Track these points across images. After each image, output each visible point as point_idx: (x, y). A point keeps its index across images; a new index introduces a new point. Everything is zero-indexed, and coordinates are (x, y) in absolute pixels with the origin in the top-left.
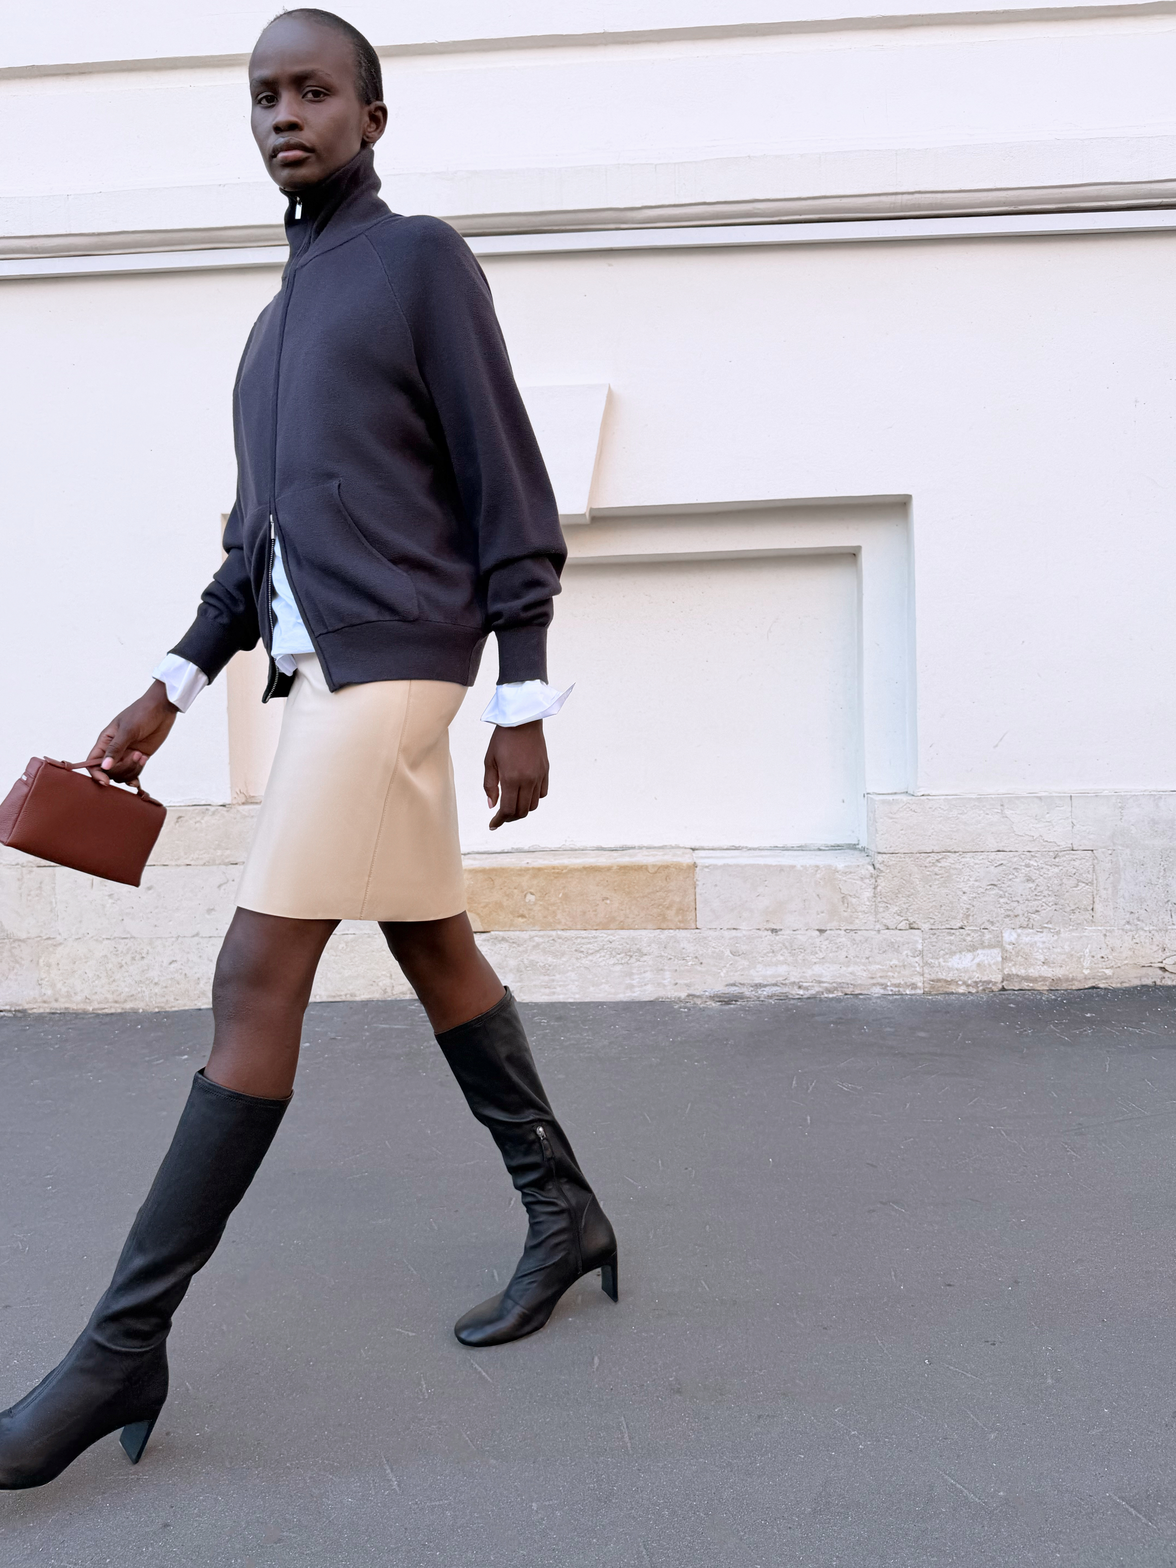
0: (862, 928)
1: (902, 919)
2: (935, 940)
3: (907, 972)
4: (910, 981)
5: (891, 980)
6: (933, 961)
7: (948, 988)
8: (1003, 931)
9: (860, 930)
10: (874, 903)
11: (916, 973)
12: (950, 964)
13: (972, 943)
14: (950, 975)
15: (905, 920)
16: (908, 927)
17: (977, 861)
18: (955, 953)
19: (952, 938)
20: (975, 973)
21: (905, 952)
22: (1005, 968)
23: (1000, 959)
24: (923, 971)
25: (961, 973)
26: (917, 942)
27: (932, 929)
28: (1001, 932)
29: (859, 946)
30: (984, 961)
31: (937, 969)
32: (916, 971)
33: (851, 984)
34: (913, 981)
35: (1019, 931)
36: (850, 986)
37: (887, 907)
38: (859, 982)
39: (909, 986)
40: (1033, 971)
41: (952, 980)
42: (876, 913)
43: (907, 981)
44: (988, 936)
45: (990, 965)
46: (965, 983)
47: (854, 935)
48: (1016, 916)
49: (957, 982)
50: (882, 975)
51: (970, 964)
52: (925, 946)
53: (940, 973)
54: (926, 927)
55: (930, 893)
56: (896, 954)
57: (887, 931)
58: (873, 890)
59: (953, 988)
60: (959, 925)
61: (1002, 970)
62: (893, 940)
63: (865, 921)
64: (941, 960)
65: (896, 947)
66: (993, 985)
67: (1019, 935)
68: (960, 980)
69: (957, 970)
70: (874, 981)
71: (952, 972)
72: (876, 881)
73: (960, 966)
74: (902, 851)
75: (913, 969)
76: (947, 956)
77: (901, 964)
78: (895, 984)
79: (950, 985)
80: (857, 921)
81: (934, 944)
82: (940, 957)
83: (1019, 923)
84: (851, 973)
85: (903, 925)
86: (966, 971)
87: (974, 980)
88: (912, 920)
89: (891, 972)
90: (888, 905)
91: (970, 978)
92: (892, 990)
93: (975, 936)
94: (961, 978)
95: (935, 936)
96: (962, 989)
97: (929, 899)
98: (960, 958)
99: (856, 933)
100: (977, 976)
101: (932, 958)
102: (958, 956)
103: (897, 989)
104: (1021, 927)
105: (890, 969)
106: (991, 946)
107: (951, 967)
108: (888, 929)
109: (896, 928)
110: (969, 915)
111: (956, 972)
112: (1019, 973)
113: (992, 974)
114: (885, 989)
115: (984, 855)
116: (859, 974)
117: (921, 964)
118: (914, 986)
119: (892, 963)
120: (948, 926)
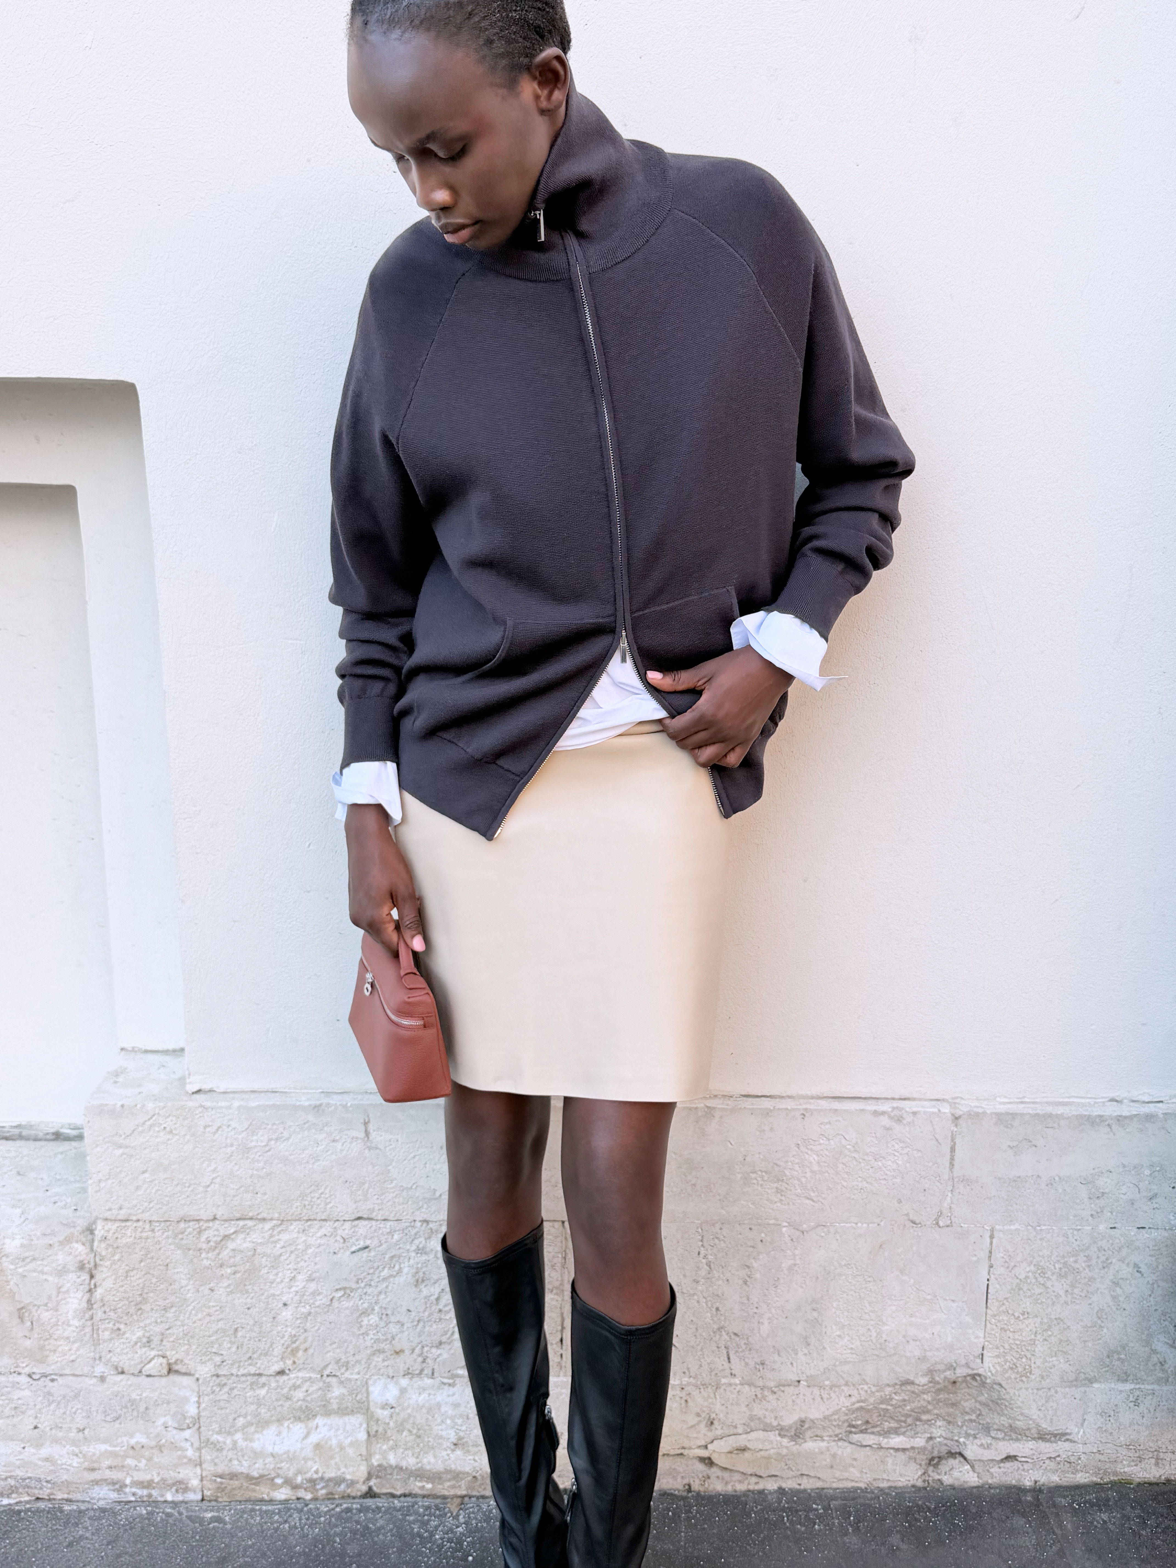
0: (67, 1372)
1: (153, 1353)
2: (225, 1397)
3: (164, 1459)
4: (172, 1475)
5: (135, 1474)
6: (220, 1438)
7: (254, 1491)
8: (370, 1382)
9: (61, 1375)
10: (89, 1323)
11: (185, 1460)
12: (256, 1445)
13: (304, 1404)
14: (257, 1466)
15: (159, 1356)
16: (165, 1371)
17: (311, 1240)
18: (266, 1423)
19: (263, 1392)
20: (310, 1463)
21: (162, 1420)
22: (375, 1453)
23: (362, 1436)
24: (200, 1457)
25: (282, 1462)
26: (186, 1400)
27: (218, 1376)
28: (367, 1383)
29: (62, 1405)
30: (330, 1439)
31: (230, 1454)
32: (185, 1457)
33: (48, 1482)
34: (181, 1476)
35: (404, 1382)
36: (45, 1484)
37: (119, 1329)
38: (65, 1477)
39: (171, 1486)
40: (432, 1460)
41: (261, 1476)
42: (96, 1342)
43: (166, 1476)
44: (337, 1391)
45: (342, 1448)
46: (288, 1482)
47: (51, 1384)
48: (397, 1353)
49: (273, 1479)
50: (113, 1464)
51: (299, 1445)
52: (205, 1409)
53: (236, 1462)
54: (204, 1370)
55: (211, 1304)
56: (142, 1422)
57: (121, 1377)
58: (87, 1296)
59: (264, 1492)
60: (277, 1368)
61: (368, 1458)
62: (134, 1396)
63: (73, 1358)
64: (238, 1436)
65: (142, 1409)
66: (348, 1486)
67: (403, 1391)
68: (278, 1476)
69: (272, 1455)
70: (96, 1476)
71: (261, 1461)
72: (92, 1277)
73: (278, 1449)
74: (146, 1216)
75: (179, 1453)
76: (252, 1429)
77: (153, 1443)
78: (142, 1482)
79: (256, 1484)
80: (53, 1358)
81: (222, 1404)
82: (236, 1431)
83: (402, 1367)
84: (47, 1459)
85: (157, 1365)
86: (291, 1458)
87: (308, 1475)
88: (173, 1356)
89: (133, 1457)
90: (122, 1327)
91: (299, 1472)
92: (134, 1494)
93: (311, 1390)
94: (280, 1472)
95: (226, 1389)
96: (282, 1494)
97: (209, 1315)
98: (279, 1434)
99: (52, 1380)
100: (314, 1468)
101: (219, 1433)
102: (273, 1429)
103: (145, 1492)
104: (409, 1373)
105: (131, 1452)
106: (342, 1411)
107: (259, 1450)
108: (123, 1373)
109: (140, 1372)
110: (297, 1349)
111: (271, 1459)
112: (404, 1464)
113: (346, 1466)
114: (119, 1491)
115: (327, 1228)
116: (64, 1461)
117: (197, 1444)
118: (181, 1486)
119: (133, 1442)
120: (252, 1370)
